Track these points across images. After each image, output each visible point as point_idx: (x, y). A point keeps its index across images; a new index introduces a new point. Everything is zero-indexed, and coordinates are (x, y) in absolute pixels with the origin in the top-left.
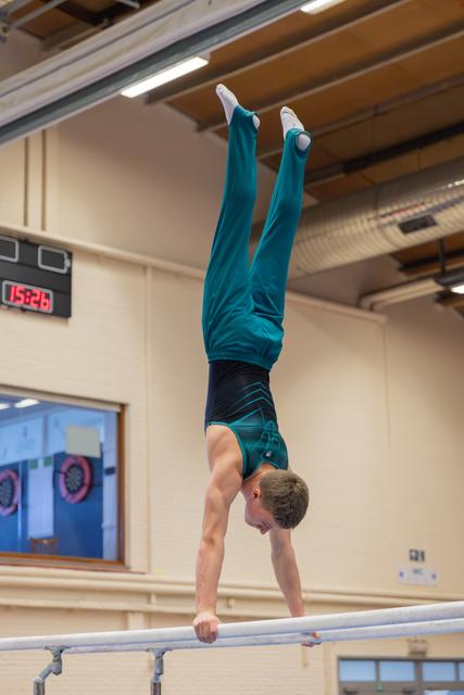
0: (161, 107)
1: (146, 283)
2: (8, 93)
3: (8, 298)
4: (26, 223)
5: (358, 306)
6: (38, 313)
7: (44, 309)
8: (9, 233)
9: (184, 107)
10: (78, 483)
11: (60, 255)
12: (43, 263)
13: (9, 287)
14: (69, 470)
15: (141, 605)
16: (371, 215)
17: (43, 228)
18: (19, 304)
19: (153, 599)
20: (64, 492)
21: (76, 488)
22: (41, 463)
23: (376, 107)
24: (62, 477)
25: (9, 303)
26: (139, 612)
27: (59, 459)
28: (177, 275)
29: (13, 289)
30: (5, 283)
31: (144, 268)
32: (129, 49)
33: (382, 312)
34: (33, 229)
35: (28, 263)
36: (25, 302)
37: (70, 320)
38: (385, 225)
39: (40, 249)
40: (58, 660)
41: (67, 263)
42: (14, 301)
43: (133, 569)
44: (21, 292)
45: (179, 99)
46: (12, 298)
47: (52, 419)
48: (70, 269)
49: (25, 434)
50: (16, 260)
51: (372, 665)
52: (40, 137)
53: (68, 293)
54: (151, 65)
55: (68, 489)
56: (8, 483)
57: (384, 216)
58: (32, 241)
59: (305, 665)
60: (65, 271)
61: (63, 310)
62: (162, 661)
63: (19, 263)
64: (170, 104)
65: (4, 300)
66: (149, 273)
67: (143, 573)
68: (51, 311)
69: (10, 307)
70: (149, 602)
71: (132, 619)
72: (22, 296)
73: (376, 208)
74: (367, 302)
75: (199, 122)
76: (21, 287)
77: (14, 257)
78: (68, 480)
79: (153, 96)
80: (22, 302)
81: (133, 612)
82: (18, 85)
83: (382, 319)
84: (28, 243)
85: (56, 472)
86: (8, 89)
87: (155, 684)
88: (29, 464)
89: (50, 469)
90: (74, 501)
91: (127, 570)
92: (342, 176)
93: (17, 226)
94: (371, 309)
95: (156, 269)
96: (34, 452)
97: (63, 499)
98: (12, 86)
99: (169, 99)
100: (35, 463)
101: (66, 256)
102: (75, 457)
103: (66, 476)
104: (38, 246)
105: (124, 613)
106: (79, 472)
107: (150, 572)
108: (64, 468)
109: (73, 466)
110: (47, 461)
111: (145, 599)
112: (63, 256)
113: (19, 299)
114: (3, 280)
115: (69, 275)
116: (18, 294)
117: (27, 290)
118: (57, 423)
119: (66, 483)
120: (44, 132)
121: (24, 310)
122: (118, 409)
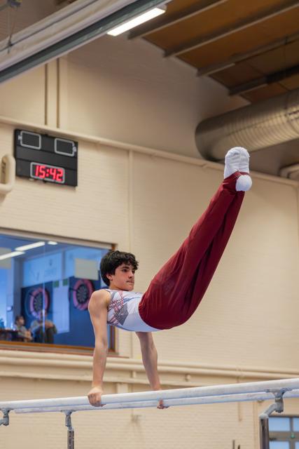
0: (139, 41)
1: (128, 162)
2: (20, 41)
3: (34, 174)
4: (46, 123)
5: (279, 175)
6: (55, 183)
7: (59, 181)
8: (35, 130)
9: (154, 40)
10: (85, 297)
11: (69, 144)
12: (57, 150)
13: (35, 167)
14: (79, 289)
15: (126, 378)
16: (282, 113)
17: (58, 126)
18: (41, 177)
19: (135, 374)
20: (76, 303)
21: (83, 300)
22: (61, 283)
23: (287, 38)
24: (74, 293)
25: (36, 177)
26: (124, 383)
27: (72, 281)
28: (150, 156)
29: (37, 168)
30: (32, 164)
31: (127, 151)
32: (96, 11)
33: (294, 179)
34: (51, 127)
35: (47, 150)
36: (46, 177)
37: (77, 188)
38: (292, 120)
39: (56, 140)
40: (6, 416)
41: (74, 150)
42: (39, 175)
43: (121, 355)
44: (43, 169)
45: (151, 35)
46: (37, 173)
47: (68, 253)
48: (76, 153)
49: (51, 264)
50: (39, 148)
51: (287, 421)
52: (55, 64)
53: (75, 170)
54: (110, 22)
55: (79, 301)
56: (39, 296)
57: (290, 114)
58: (50, 135)
59: (240, 420)
60: (73, 155)
61: (71, 181)
62: (70, 418)
63: (41, 150)
64: (144, 38)
65: (32, 176)
66: (131, 155)
67: (128, 358)
68: (63, 182)
69: (36, 180)
70: (132, 376)
71: (119, 387)
72: (44, 172)
73: (286, 108)
74: (285, 172)
75: (165, 50)
76: (43, 166)
77: (38, 146)
78: (78, 295)
79: (134, 33)
80: (44, 176)
81: (120, 383)
82: (28, 34)
83: (295, 183)
84: (48, 136)
85: (70, 289)
86: (19, 39)
87: (70, 432)
88: (53, 284)
89: (67, 287)
90: (82, 309)
91: (117, 355)
92: (265, 85)
93: (40, 125)
94: (288, 177)
95: (136, 152)
96: (56, 276)
97: (76, 308)
98: (22, 37)
99: (144, 35)
100: (57, 284)
101: (73, 145)
102: (83, 280)
103: (77, 293)
104: (54, 138)
105: (115, 384)
106: (85, 290)
107: (132, 357)
108: (76, 288)
109: (81, 286)
110: (65, 282)
111: (128, 375)
112: (71, 144)
113: (42, 174)
114: (31, 161)
115: (76, 157)
116: (41, 171)
117: (47, 168)
118: (71, 257)
119: (77, 297)
120: (58, 60)
121: (45, 182)
122: (110, 248)
